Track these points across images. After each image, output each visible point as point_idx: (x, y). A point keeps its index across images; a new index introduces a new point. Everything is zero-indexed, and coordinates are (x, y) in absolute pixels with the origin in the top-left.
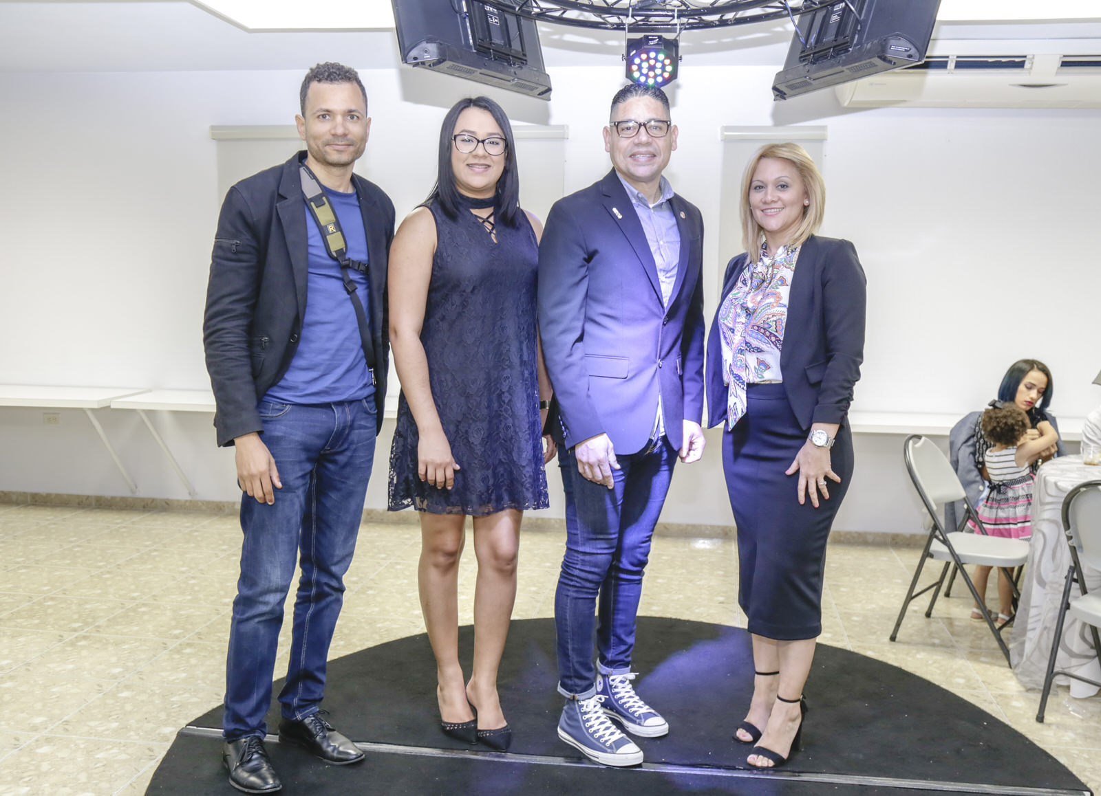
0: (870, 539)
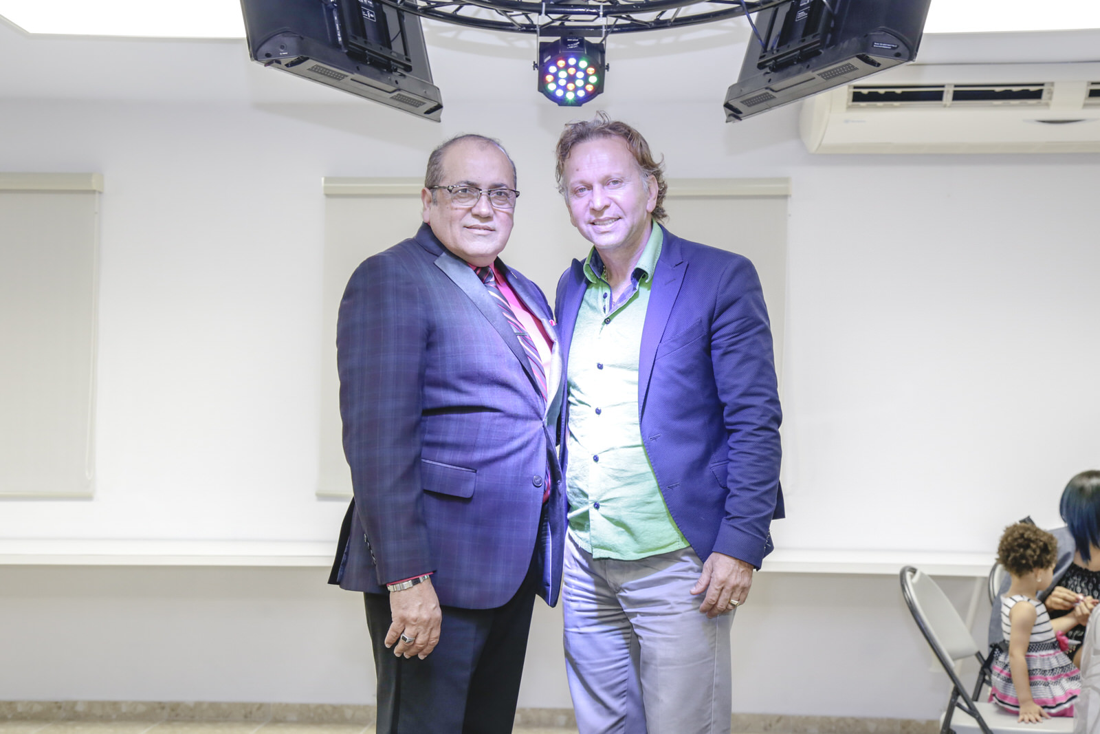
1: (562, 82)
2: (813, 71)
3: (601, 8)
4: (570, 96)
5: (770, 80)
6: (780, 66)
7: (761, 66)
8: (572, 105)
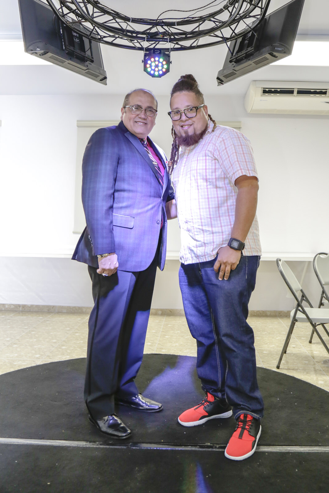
0: (268, 314)
1: (153, 68)
2: (251, 61)
3: (168, 39)
4: (156, 73)
5: (234, 67)
6: (238, 61)
7: (231, 62)
8: (157, 77)
